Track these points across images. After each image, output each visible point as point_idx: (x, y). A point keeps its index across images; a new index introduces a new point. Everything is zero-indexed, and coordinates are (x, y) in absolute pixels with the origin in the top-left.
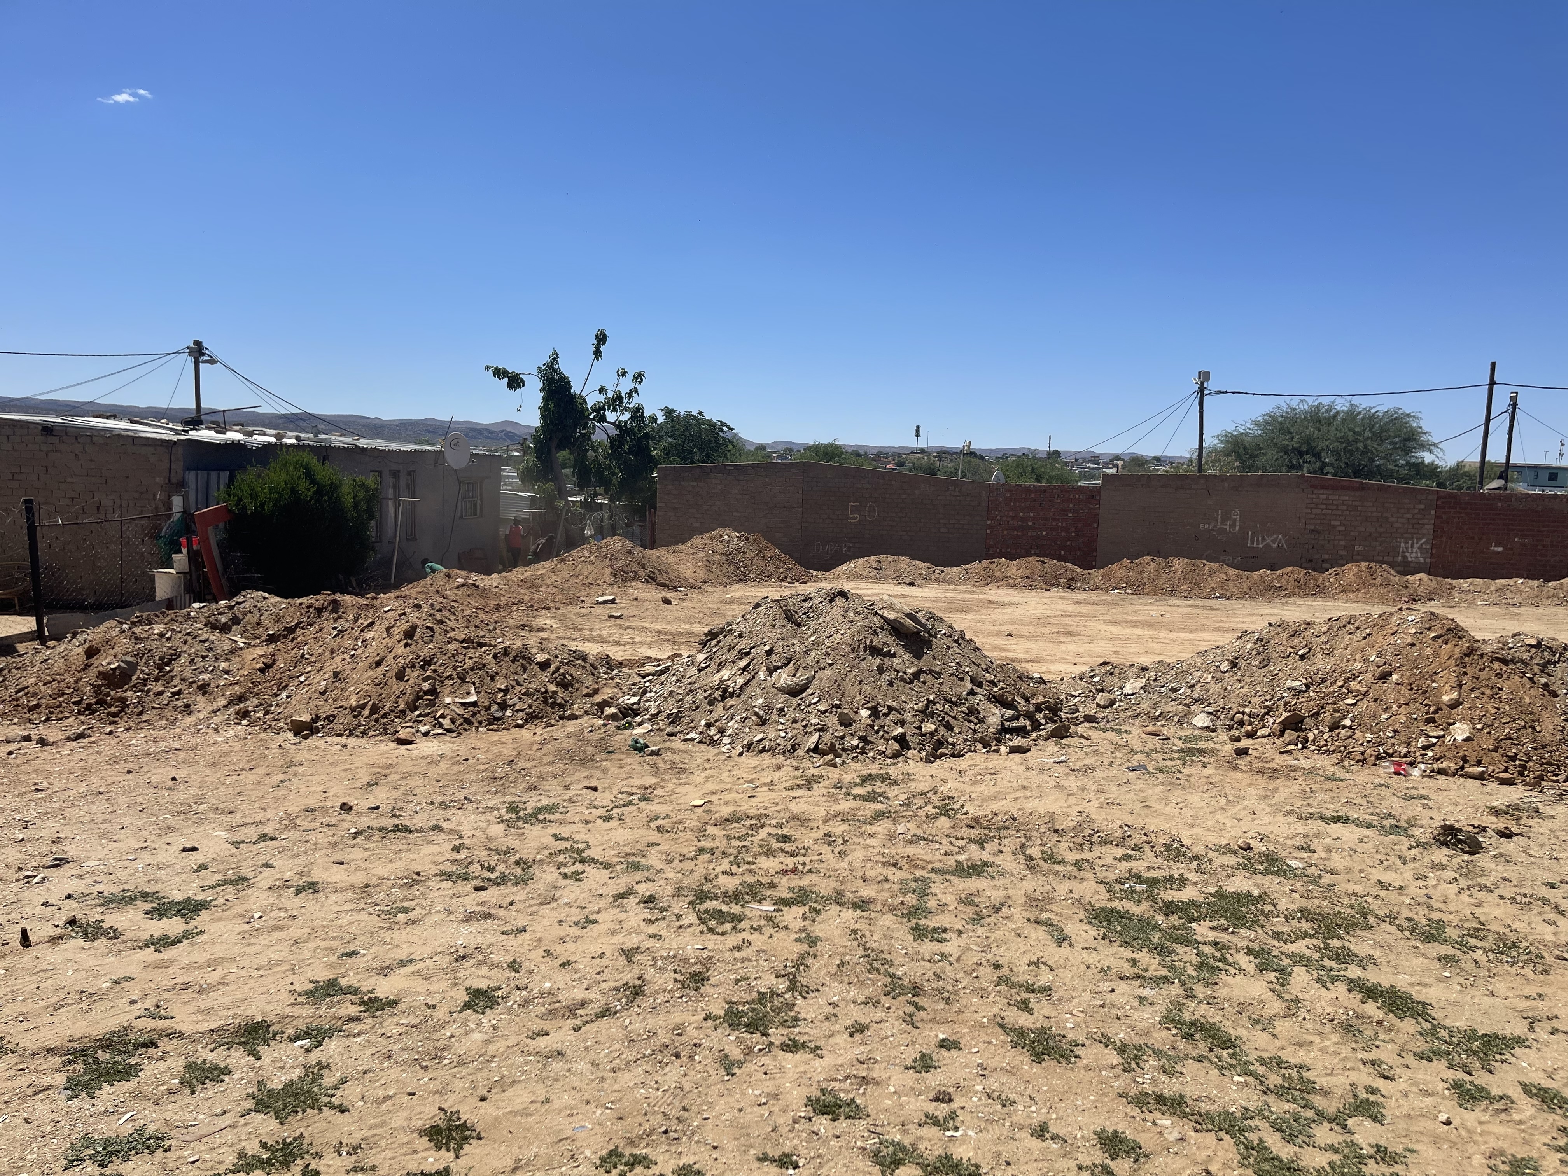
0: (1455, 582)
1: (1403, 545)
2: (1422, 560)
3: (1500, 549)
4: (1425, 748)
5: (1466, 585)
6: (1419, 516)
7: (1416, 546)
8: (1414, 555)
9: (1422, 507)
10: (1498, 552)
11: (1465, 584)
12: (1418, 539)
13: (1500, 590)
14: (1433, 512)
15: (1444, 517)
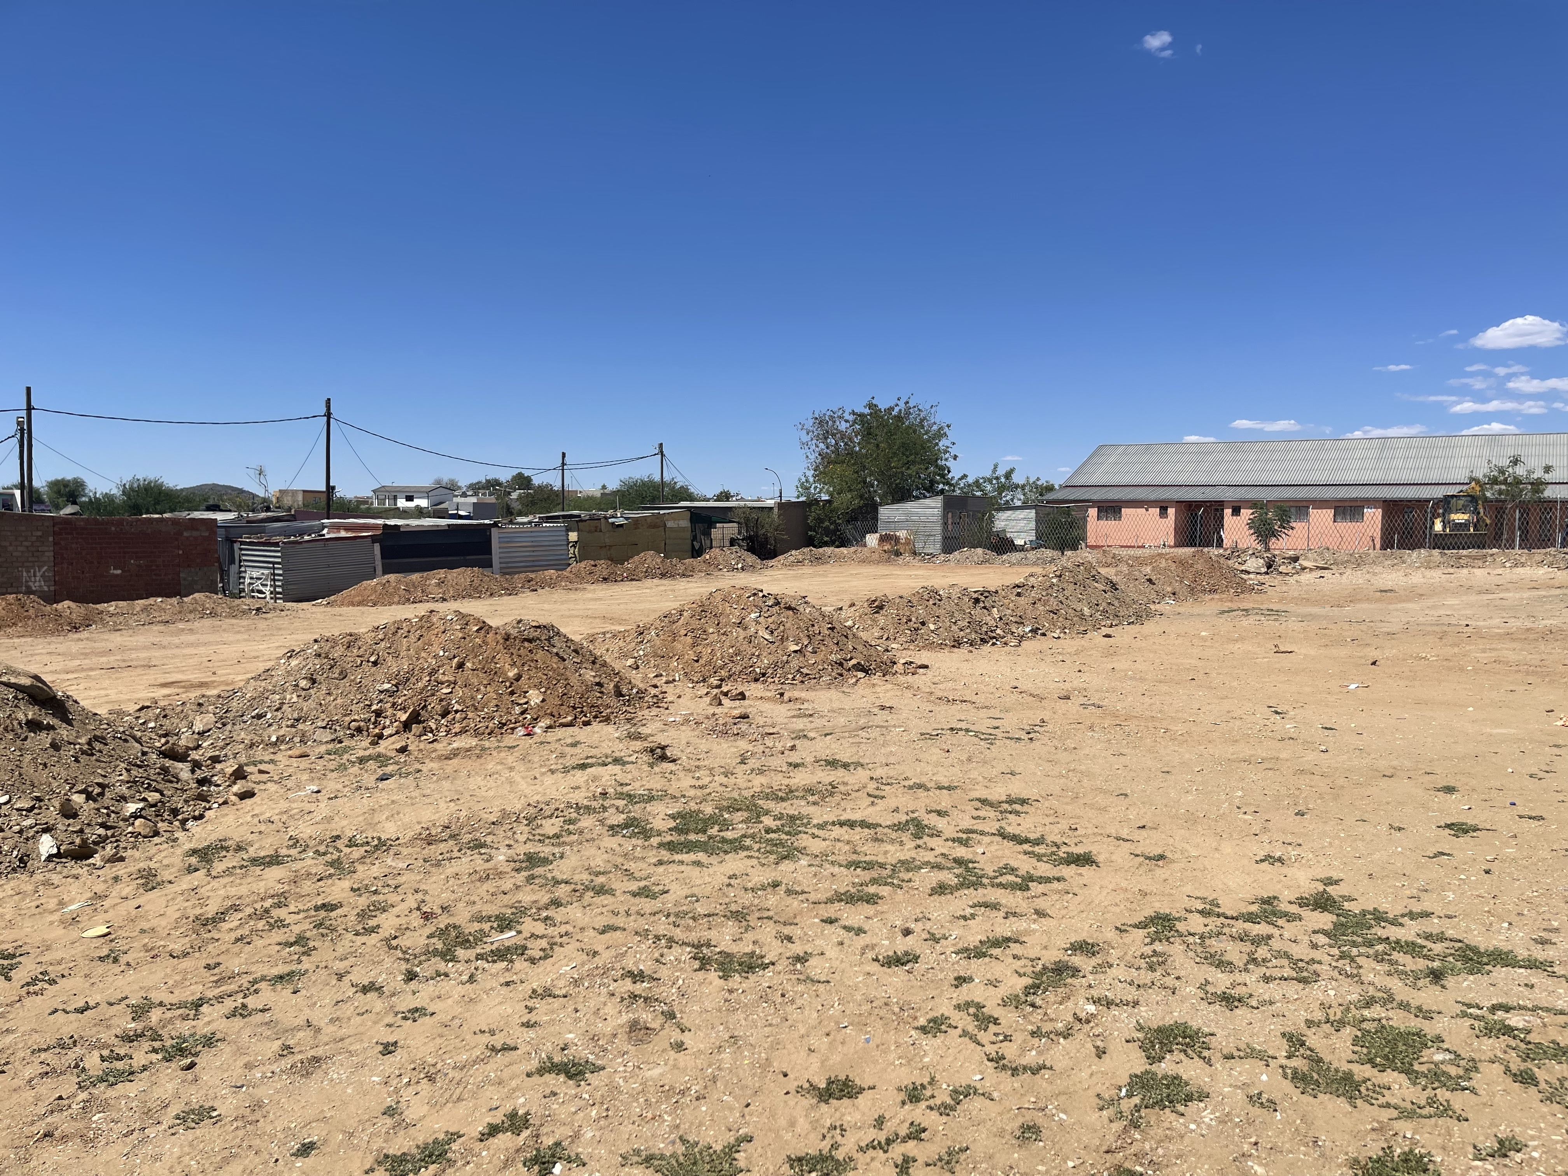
0: (101, 607)
1: (25, 574)
2: (46, 589)
3: (119, 572)
4: (523, 713)
5: (112, 609)
6: (38, 544)
7: (38, 574)
8: (37, 584)
9: (39, 533)
10: (117, 575)
11: (112, 607)
12: (40, 568)
13: (144, 609)
14: (51, 539)
15: (63, 543)
